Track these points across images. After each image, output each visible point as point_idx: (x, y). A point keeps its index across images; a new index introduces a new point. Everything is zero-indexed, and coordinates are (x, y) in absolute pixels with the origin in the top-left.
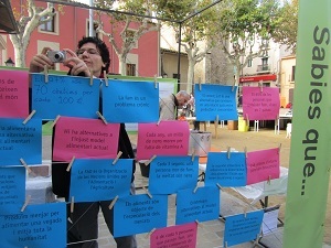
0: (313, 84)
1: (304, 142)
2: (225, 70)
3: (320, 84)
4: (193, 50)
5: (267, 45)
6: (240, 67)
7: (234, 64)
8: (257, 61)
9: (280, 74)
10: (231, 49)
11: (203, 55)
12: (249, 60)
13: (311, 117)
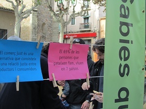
0: (121, 41)
1: (116, 101)
2: (50, 26)
3: (127, 42)
4: (20, 8)
5: (88, 6)
6: (65, 25)
7: (59, 21)
8: (80, 20)
9: (99, 32)
10: (56, 8)
11: (29, 12)
12: (73, 18)
13: (122, 75)
